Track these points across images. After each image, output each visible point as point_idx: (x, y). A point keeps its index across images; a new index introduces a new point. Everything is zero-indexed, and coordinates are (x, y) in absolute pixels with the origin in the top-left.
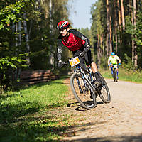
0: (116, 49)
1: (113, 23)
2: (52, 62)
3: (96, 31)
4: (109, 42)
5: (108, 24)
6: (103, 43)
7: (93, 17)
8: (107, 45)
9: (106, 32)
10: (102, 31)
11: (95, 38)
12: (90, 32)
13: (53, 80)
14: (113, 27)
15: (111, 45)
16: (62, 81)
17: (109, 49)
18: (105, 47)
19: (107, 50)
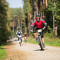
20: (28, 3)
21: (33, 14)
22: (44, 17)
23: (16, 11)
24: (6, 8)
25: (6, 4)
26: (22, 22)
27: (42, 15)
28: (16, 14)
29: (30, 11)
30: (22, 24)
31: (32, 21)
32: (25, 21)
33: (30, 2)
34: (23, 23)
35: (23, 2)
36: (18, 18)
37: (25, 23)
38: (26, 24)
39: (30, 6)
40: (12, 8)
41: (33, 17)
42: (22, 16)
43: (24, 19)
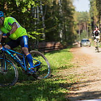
2: (61, 36)
3: (93, 14)
6: (99, 22)
7: (91, 3)
10: (97, 13)
11: (92, 18)
12: (89, 14)
13: (62, 49)
16: (68, 50)
18: (100, 25)
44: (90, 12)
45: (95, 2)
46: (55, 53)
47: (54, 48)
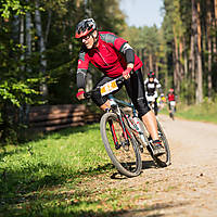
0: (209, 65)
1: (203, 17)
3: (171, 32)
4: (195, 52)
5: (194, 18)
6: (185, 54)
7: (166, 4)
8: (192, 57)
9: (190, 32)
10: (182, 31)
11: (170, 44)
12: (161, 32)
13: (90, 123)
14: (204, 24)
15: (199, 57)
17: (196, 65)
18: (189, 61)
19: (192, 66)
20: (174, 14)
21: (188, 43)
22: (215, 50)
23: (143, 34)
24: (118, 26)
25: (118, 16)
26: (158, 64)
27: (210, 46)
28: (143, 42)
29: (181, 34)
30: (159, 68)
31: (186, 61)
32: (165, 60)
33: (180, 11)
34: (161, 65)
35: (164, 11)
36: (148, 52)
37: (166, 66)
38: (169, 69)
39: (181, 23)
40: (134, 27)
41: (186, 50)
42: (158, 49)
43: (163, 55)
44: (165, 27)
45: (176, 3)
46: (72, 133)
47: (72, 122)
